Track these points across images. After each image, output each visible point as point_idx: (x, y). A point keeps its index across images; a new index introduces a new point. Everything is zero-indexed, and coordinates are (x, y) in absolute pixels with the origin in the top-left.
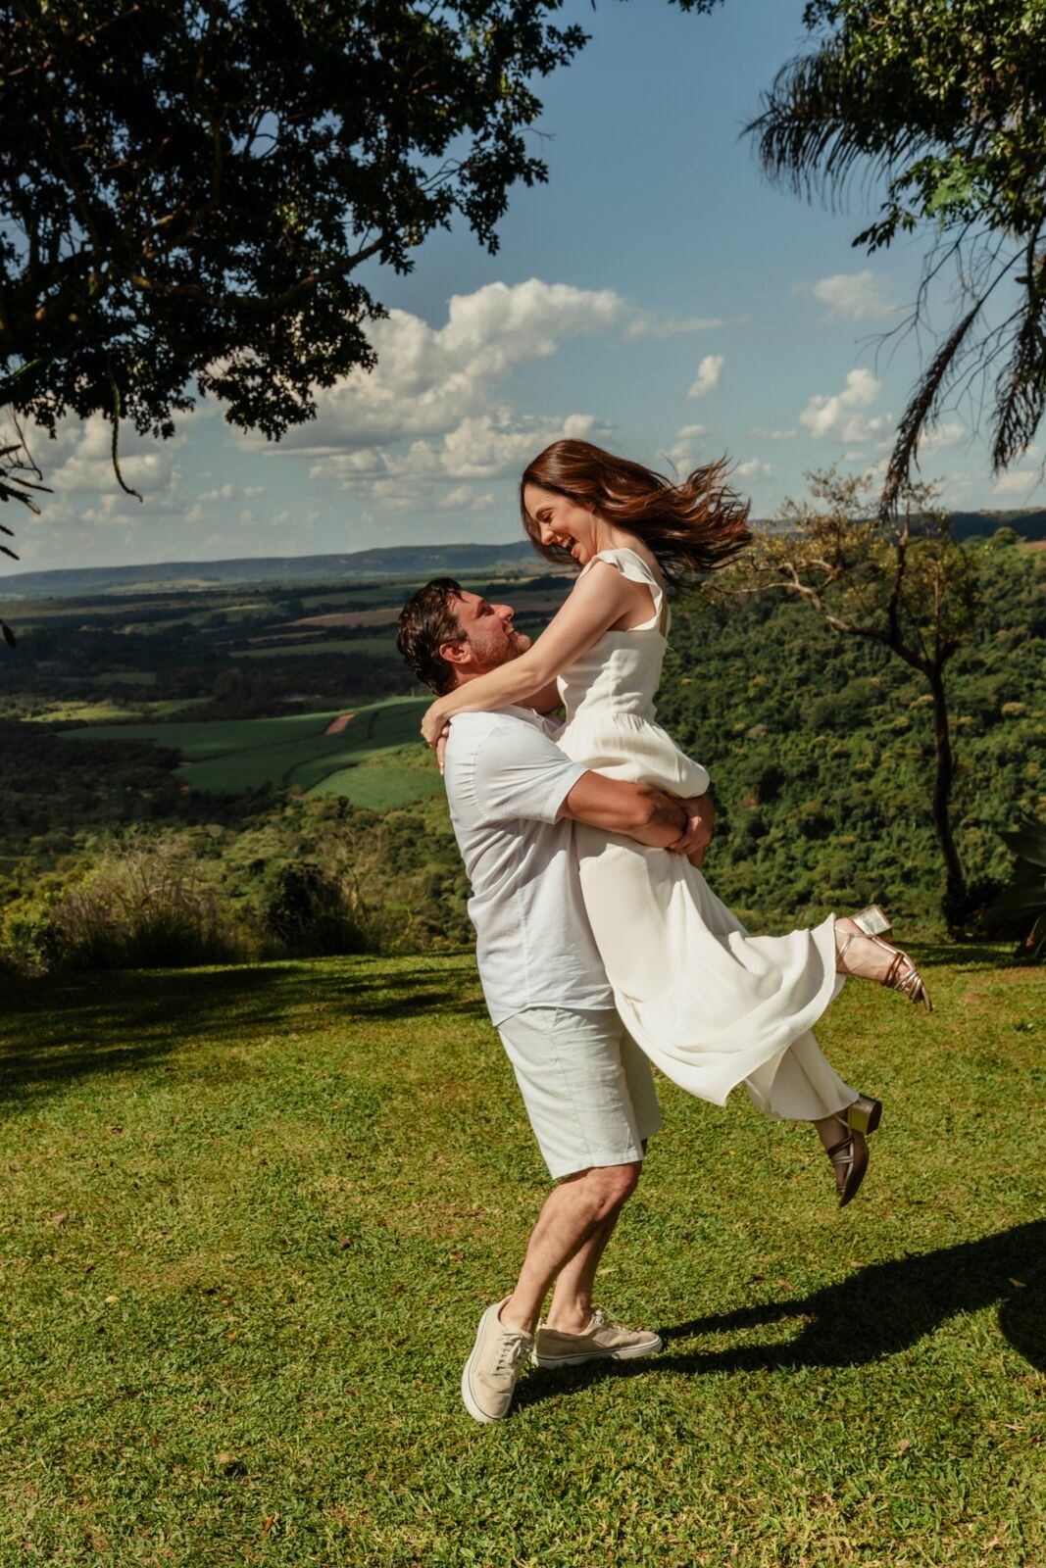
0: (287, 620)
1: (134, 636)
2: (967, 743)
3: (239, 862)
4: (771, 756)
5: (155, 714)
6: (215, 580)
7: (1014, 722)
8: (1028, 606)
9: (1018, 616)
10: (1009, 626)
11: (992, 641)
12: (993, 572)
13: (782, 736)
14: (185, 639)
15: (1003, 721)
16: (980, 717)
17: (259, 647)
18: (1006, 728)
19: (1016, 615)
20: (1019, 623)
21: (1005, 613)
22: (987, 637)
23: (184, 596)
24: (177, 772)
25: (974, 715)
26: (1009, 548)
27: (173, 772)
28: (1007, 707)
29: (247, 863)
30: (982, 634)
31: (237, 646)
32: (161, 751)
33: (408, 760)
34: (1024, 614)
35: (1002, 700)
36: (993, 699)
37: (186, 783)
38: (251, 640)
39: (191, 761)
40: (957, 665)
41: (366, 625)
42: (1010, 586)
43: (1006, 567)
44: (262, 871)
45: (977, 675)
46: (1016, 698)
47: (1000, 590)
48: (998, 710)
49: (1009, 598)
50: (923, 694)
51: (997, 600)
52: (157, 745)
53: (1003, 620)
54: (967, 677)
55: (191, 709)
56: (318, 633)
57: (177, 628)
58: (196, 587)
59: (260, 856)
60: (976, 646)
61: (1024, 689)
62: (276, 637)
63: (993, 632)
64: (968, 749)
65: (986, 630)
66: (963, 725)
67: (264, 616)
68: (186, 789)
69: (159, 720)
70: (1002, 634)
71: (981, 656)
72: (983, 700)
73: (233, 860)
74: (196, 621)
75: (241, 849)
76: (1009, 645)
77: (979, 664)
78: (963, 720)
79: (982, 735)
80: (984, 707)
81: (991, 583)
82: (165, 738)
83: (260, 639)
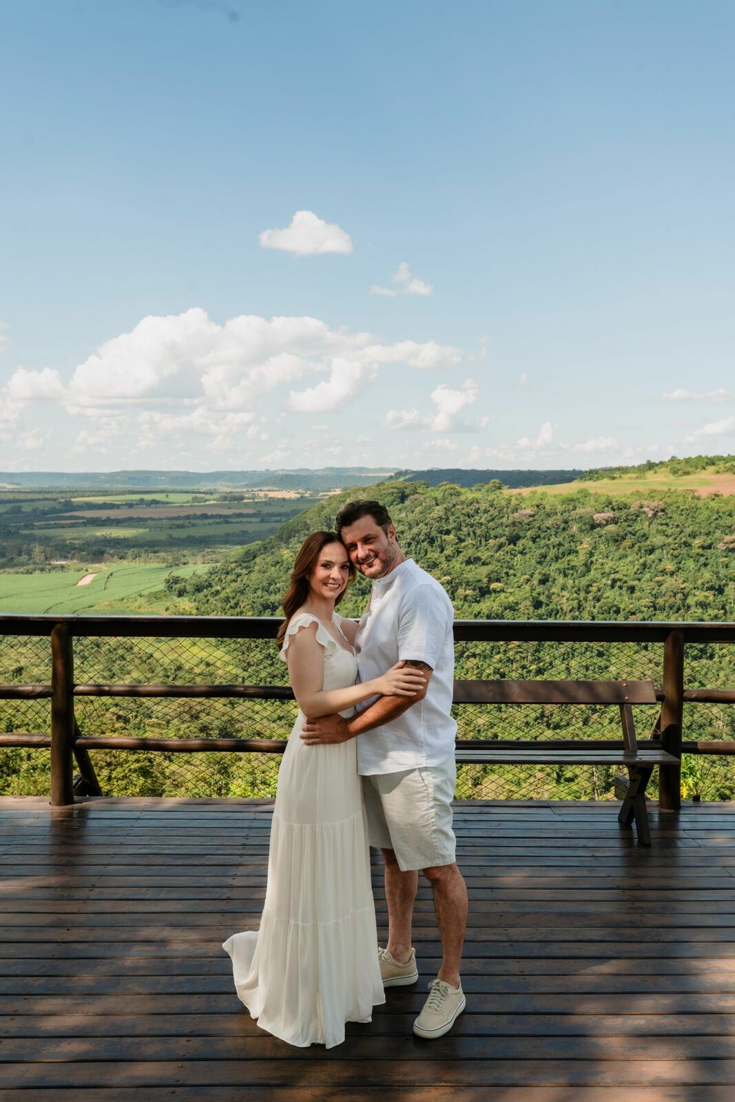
0: (61, 511)
2: (470, 606)
4: (354, 610)
6: (18, 484)
7: (497, 595)
8: (507, 526)
9: (501, 532)
10: (496, 537)
11: (486, 545)
12: (487, 505)
13: (361, 598)
15: (491, 594)
16: (478, 591)
17: (40, 528)
18: (492, 599)
19: (500, 531)
20: (501, 536)
21: (494, 529)
22: (483, 543)
25: (474, 590)
26: (498, 492)
28: (494, 586)
29: (12, 668)
30: (481, 541)
31: (26, 527)
33: (128, 604)
34: (504, 531)
35: (490, 581)
36: (485, 580)
38: (35, 524)
40: (465, 559)
41: (113, 518)
42: (497, 513)
43: (495, 502)
44: (21, 675)
45: (477, 565)
46: (498, 580)
47: (491, 516)
48: (488, 587)
49: (496, 521)
50: (445, 576)
51: (489, 521)
53: (492, 533)
54: (471, 566)
56: (81, 521)
58: (5, 488)
59: (22, 664)
60: (477, 548)
61: (503, 575)
62: (53, 522)
63: (486, 541)
64: (470, 610)
65: (483, 540)
66: (468, 595)
67: (46, 509)
70: (491, 542)
71: (479, 554)
72: (480, 581)
74: (0, 509)
76: (495, 548)
77: (478, 559)
78: (468, 592)
79: (478, 602)
80: (480, 585)
81: (486, 511)
83: (42, 523)
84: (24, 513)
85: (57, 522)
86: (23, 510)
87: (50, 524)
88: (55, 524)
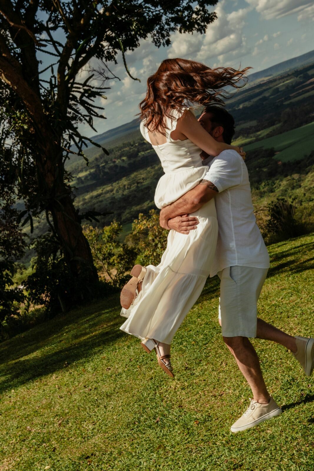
0: (304, 82)
1: (245, 108)
3: (309, 187)
5: (260, 137)
6: (270, 75)
14: (264, 103)
17: (295, 97)
23: (260, 86)
24: (274, 157)
27: (273, 158)
31: (286, 99)
32: (266, 151)
37: (280, 161)
38: (291, 95)
39: (280, 151)
52: (264, 148)
55: (274, 130)
57: (260, 99)
58: (264, 81)
62: (301, 91)
67: (294, 84)
68: (280, 163)
69: (263, 138)
73: (306, 186)
74: (267, 94)
75: (308, 181)
82: (267, 145)
83: (294, 94)
84: (281, 91)
85: (304, 89)
86: (280, 90)
87: (299, 93)
88: (303, 91)
